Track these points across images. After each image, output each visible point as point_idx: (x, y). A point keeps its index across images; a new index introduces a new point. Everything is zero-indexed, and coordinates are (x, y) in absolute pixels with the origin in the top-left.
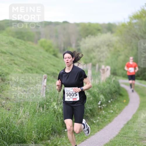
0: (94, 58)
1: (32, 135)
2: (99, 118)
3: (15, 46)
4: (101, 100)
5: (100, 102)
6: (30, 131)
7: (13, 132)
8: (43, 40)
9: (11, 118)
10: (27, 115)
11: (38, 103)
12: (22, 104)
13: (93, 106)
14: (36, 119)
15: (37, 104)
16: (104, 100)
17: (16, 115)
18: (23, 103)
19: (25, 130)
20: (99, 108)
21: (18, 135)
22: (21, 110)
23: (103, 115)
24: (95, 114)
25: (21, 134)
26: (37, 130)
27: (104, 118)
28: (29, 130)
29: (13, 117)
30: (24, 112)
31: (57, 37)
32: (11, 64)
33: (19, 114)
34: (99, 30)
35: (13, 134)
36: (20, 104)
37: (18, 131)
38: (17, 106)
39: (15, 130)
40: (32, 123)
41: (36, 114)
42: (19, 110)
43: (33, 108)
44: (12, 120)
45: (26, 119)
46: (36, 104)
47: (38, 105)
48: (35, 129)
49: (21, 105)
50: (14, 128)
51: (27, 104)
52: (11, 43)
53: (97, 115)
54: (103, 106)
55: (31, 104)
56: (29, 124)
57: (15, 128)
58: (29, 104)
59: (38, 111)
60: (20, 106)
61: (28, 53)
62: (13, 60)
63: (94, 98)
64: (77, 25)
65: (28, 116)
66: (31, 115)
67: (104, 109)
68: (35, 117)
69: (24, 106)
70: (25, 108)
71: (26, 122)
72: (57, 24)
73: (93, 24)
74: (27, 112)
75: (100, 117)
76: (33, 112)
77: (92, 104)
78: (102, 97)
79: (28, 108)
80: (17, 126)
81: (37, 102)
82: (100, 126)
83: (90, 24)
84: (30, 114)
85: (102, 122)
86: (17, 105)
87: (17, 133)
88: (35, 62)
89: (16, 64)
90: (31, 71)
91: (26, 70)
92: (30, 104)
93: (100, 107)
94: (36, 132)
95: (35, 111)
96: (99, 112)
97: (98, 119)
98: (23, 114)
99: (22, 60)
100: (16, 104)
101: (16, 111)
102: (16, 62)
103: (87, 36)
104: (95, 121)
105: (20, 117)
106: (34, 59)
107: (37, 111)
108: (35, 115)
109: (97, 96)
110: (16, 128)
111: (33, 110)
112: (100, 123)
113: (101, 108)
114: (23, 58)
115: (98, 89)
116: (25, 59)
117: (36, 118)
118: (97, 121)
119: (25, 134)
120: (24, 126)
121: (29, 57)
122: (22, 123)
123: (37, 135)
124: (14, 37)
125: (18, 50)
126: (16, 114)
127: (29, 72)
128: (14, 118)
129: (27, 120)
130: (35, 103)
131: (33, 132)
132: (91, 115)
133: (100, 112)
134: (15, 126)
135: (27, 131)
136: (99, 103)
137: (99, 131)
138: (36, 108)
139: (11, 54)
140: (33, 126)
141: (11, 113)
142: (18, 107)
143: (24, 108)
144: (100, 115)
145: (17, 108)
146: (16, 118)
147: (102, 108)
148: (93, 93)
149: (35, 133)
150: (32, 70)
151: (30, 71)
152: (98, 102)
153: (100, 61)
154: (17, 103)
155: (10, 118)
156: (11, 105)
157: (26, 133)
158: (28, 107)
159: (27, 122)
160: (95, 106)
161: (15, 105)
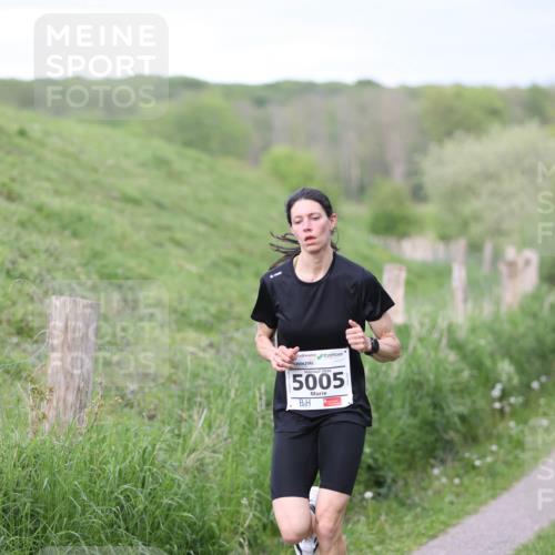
0: (477, 218)
1: (238, 512)
2: (494, 448)
3: (174, 176)
4: (504, 378)
5: (499, 387)
6: (230, 500)
7: (166, 501)
8: (280, 150)
9: (160, 449)
10: (218, 436)
11: (263, 391)
12: (201, 396)
13: (474, 402)
14: (253, 453)
15: (257, 395)
16: (516, 381)
17: (179, 436)
18: (204, 391)
19: (211, 493)
20: (494, 410)
21: (186, 514)
22: (196, 417)
23: (511, 437)
24: (481, 431)
25: (198, 510)
26: (258, 495)
27: (516, 447)
28: (227, 495)
29: (169, 445)
30: (210, 427)
31: (334, 140)
32: (160, 245)
33: (190, 431)
34: (494, 113)
35: (169, 510)
36: (193, 395)
37: (187, 499)
38: (183, 403)
39: (176, 494)
40: (240, 468)
41: (255, 432)
42: (190, 417)
43: (242, 411)
44: (162, 456)
45: (214, 452)
46: (254, 396)
47: (261, 399)
48: (249, 489)
49: (199, 399)
50: (172, 487)
51: (220, 394)
52: (161, 162)
53: (489, 436)
54: (510, 405)
55: (236, 395)
56: (229, 472)
57: (175, 488)
58: (228, 396)
59: (260, 422)
60: (195, 403)
61: (226, 202)
62: (168, 228)
63: (475, 372)
64: (412, 93)
65: (226, 439)
66: (236, 438)
67: (514, 414)
68: (250, 445)
69: (209, 403)
70: (214, 411)
71: (216, 464)
72: (334, 89)
73: (472, 89)
74: (220, 427)
75: (500, 446)
76: (244, 427)
77: (470, 394)
78: (506, 368)
79: (222, 412)
80: (184, 480)
81: (259, 389)
82: (499, 479)
83: (459, 91)
84: (230, 432)
85: (507, 464)
86: (181, 398)
87: (181, 506)
88: (251, 236)
89: (178, 244)
90: (234, 271)
91: (215, 265)
92: (232, 394)
93: (497, 405)
94: (254, 502)
95: (249, 423)
96: (495, 425)
97: (492, 453)
98: (204, 434)
99: (202, 228)
100: (179, 397)
101: (180, 420)
102: (179, 235)
103: (449, 134)
104: (479, 458)
105: (195, 443)
106: (246, 226)
107: (257, 423)
108: (250, 439)
109: (488, 363)
110: (179, 486)
111: (242, 419)
112: (501, 468)
113: (502, 411)
114: (204, 221)
115: (490, 338)
116: (213, 226)
117: (254, 447)
118: (489, 459)
119: (214, 510)
120: (207, 479)
121: (229, 215)
122: (201, 467)
123: (258, 514)
124: (169, 139)
125: (185, 190)
126: (176, 432)
127: (228, 274)
128: (171, 450)
129: (221, 457)
130: (251, 394)
131: (244, 501)
132: (465, 437)
133: (501, 427)
134: (172, 480)
135: (221, 498)
136: (496, 392)
137: (493, 497)
138: (255, 409)
139: (160, 206)
140: (242, 479)
141: (159, 429)
142: (186, 405)
143: (210, 410)
144: (499, 438)
145: (182, 410)
146: (180, 448)
147: (507, 409)
148: (473, 352)
149: (250, 505)
150: (237, 264)
151: (231, 268)
152: (493, 387)
153: (498, 232)
154: (183, 391)
155: (157, 447)
156: (160, 401)
157: (215, 504)
158: (224, 405)
159: (220, 465)
160: (481, 403)
161: (176, 399)
